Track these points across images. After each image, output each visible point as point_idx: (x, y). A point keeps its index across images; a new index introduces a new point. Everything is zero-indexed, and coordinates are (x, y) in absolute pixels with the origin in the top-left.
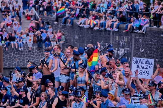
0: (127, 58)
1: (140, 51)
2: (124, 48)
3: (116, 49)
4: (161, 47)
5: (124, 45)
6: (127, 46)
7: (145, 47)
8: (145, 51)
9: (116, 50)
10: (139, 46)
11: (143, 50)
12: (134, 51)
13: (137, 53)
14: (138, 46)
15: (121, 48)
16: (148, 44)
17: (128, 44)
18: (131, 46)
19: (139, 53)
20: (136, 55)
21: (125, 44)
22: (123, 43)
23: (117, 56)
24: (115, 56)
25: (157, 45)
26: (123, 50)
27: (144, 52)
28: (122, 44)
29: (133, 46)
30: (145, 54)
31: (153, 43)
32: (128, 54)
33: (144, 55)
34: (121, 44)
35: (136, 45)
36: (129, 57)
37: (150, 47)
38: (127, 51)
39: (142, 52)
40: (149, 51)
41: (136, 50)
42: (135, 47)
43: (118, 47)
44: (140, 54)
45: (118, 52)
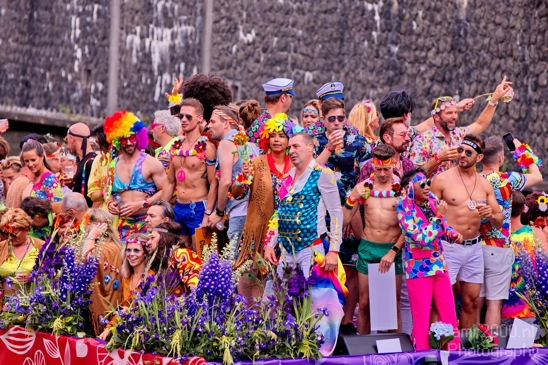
0: (186, 67)
1: (237, 40)
2: (171, 26)
3: (138, 29)
4: (324, 21)
5: (170, 15)
6: (184, 18)
7: (261, 23)
8: (258, 39)
9: (135, 33)
10: (235, 15)
11: (253, 32)
12: (212, 37)
13: (225, 46)
14: (229, 19)
15: (157, 25)
16: (272, 8)
17: (189, 6)
18: (199, 19)
19: (234, 49)
20: (220, 54)
21: (176, 7)
22: (168, 5)
23: (142, 62)
24: (135, 60)
25: (310, 11)
26: (168, 32)
27: (254, 42)
28: (164, 8)
29: (210, 15)
30: (260, 50)
31: (291, 4)
32: (190, 52)
33: (256, 55)
34: (160, 7)
35: (223, 11)
36: (193, 65)
37: (282, 20)
38: (185, 37)
39: (249, 44)
40: (276, 39)
41: (224, 34)
42: (216, 22)
43: (147, 23)
44: (238, 50)
45: (147, 41)
